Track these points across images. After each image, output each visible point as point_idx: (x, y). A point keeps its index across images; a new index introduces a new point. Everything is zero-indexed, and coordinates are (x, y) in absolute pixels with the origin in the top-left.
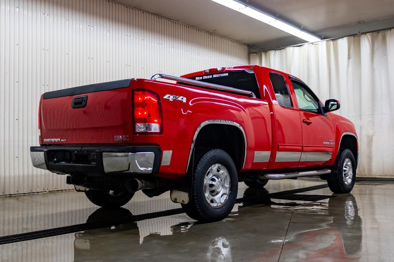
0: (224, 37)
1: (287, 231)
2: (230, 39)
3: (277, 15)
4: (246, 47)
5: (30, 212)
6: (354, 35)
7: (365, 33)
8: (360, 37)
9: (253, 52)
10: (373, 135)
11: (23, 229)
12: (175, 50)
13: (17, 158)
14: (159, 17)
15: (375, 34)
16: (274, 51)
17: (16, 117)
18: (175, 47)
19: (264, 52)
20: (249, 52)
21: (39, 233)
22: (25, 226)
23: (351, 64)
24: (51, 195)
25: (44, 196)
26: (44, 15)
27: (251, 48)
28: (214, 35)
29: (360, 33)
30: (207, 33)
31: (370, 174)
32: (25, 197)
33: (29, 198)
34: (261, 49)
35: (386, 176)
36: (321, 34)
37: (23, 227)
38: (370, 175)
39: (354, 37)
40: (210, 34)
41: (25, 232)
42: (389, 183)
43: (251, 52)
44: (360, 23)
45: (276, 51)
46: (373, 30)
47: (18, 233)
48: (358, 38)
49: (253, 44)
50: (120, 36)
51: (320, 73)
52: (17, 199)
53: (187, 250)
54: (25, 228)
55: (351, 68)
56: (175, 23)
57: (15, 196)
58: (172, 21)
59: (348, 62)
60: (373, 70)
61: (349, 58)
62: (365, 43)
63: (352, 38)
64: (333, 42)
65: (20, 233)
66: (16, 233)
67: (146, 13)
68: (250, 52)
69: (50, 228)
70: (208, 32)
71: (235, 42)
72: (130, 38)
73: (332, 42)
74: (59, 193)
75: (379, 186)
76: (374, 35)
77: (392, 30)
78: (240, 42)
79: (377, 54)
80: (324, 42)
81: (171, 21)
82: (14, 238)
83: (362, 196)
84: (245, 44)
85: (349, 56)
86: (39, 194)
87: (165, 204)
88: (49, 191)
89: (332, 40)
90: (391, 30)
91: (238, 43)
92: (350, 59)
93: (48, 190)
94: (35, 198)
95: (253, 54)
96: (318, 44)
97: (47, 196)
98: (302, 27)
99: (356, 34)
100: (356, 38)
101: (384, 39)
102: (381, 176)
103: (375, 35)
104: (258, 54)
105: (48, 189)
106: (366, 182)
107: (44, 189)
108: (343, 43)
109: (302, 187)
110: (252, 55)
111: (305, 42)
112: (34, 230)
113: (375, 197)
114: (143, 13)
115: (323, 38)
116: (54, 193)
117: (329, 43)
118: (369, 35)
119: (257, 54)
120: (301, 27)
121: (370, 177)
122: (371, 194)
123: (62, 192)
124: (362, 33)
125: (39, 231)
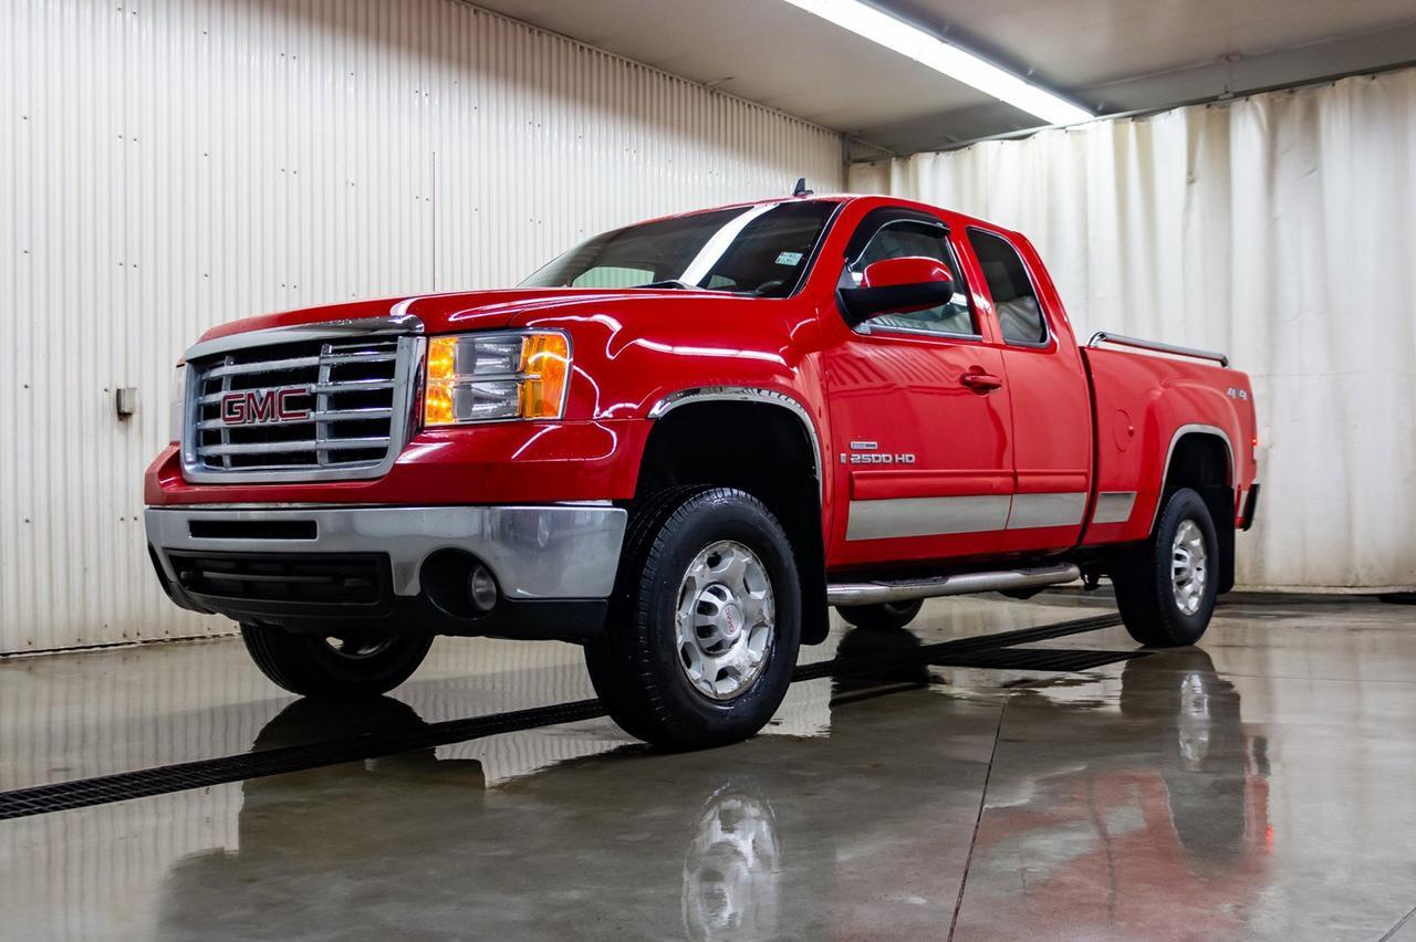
0: (759, 102)
1: (990, 767)
2: (779, 109)
3: (946, 28)
4: (836, 142)
5: (75, 711)
6: (1209, 101)
7: (1246, 94)
8: (1229, 107)
9: (859, 157)
10: (1271, 447)
11: (52, 771)
12: (588, 146)
13: (27, 525)
14: (531, 31)
15: (1280, 97)
16: (933, 154)
17: (24, 378)
18: (588, 135)
19: (898, 156)
20: (846, 156)
21: (113, 783)
22: (59, 761)
23: (1196, 199)
24: (150, 654)
25: (125, 659)
26: (120, 14)
27: (854, 142)
28: (725, 97)
29: (1231, 95)
30: (699, 88)
31: (1258, 581)
32: (60, 664)
33: (72, 664)
34: (886, 147)
35: (1314, 586)
36: (1092, 96)
37: (49, 764)
38: (1257, 585)
39: (1208, 107)
40: (712, 93)
41: (59, 780)
42: (1325, 611)
43: (853, 157)
44: (1229, 58)
45: (941, 154)
46: (1274, 84)
47: (34, 783)
48: (1223, 111)
49: (860, 131)
50: (394, 95)
51: (1092, 233)
52: (30, 668)
53: (646, 835)
54: (59, 767)
55: (1196, 215)
56: (590, 50)
57: (21, 660)
58: (578, 44)
59: (1189, 193)
60: (1271, 221)
61: (1191, 182)
62: (1247, 127)
63: (1201, 110)
64: (1137, 127)
65: (42, 783)
66: (25, 785)
67: (487, 14)
68: (849, 158)
69: (150, 766)
70: (704, 84)
71: (796, 121)
72: (430, 102)
73: (1131, 126)
74: (180, 649)
75: (1288, 620)
76: (1277, 101)
77: (1338, 83)
78: (815, 124)
79: (1288, 167)
80: (1106, 124)
81: (574, 44)
82: (21, 801)
83: (1232, 652)
84: (833, 130)
85: (1190, 173)
86: (107, 651)
87: (555, 682)
88: (144, 642)
89: (1134, 117)
90: (1334, 85)
91: (808, 126)
92: (1196, 186)
93: (141, 638)
94: (93, 667)
95: (862, 165)
96: (1084, 132)
97: (138, 657)
98: (1030, 72)
99: (1215, 99)
100: (1215, 110)
101: (1311, 112)
102: (1296, 585)
103: (1281, 100)
104: (879, 165)
105: (138, 634)
106: (1245, 606)
107: (125, 636)
108: (1171, 127)
109: (1028, 626)
110: (855, 168)
111: (1039, 123)
112: (93, 775)
113: (1276, 656)
114: (475, 11)
115: (1101, 109)
116: (160, 648)
117: (1122, 126)
118: (1258, 102)
119: (873, 165)
120: (1027, 71)
121: (1259, 589)
122: (1262, 647)
123: (192, 644)
124: (1237, 95)
125: (124, 776)
